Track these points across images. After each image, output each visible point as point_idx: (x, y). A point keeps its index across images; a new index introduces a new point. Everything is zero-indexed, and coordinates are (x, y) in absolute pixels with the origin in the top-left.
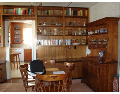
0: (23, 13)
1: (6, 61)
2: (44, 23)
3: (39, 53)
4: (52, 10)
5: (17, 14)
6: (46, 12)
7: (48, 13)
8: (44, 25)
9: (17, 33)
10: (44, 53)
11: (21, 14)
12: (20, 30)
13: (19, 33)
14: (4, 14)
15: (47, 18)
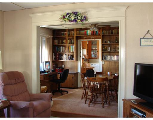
0: (92, 34)
1: (78, 72)
2: (109, 41)
3: (105, 67)
4: (116, 30)
5: (87, 34)
6: (110, 32)
7: (112, 33)
8: (109, 43)
9: (94, 48)
10: (109, 67)
11: (90, 34)
12: (97, 45)
13: (96, 48)
14: (77, 35)
15: (112, 37)
